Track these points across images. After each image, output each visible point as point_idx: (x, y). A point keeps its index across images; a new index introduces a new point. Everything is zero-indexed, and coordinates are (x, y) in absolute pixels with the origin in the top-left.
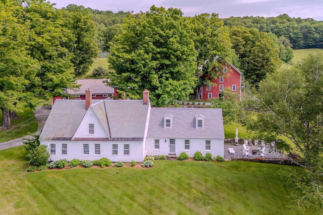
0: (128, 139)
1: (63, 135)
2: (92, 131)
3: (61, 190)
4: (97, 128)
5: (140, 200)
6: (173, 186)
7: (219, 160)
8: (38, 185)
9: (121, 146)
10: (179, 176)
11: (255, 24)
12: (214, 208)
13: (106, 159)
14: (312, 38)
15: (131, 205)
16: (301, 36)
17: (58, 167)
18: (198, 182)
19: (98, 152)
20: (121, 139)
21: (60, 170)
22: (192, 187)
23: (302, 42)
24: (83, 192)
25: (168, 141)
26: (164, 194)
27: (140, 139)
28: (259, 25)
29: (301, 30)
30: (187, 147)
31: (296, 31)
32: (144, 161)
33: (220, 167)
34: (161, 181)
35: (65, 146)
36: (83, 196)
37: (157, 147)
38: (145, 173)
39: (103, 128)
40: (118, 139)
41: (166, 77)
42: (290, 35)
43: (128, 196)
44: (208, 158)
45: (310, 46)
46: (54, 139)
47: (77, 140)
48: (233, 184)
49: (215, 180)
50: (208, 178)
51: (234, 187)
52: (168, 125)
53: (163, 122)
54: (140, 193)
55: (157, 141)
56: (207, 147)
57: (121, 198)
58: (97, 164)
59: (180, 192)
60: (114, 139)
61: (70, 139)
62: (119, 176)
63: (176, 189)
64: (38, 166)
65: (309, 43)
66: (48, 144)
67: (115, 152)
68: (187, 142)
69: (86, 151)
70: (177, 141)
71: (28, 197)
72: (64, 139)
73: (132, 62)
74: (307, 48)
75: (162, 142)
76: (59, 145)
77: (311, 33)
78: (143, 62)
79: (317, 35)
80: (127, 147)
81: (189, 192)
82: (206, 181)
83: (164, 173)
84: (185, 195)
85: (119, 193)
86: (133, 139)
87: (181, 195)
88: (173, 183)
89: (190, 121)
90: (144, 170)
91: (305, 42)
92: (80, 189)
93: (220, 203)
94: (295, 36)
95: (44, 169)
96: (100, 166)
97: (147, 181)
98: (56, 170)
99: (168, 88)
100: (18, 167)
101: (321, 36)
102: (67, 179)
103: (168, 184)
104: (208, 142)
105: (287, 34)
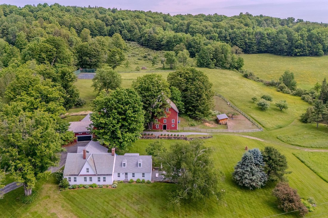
0: (105, 175)
1: (74, 173)
2: (88, 172)
3: (78, 200)
4: (90, 170)
5: (111, 203)
6: (125, 197)
7: (148, 182)
8: (68, 198)
9: (102, 178)
10: (128, 192)
11: (215, 29)
12: (141, 206)
13: (95, 184)
14: (264, 44)
15: (107, 206)
16: (255, 42)
17: (73, 188)
18: (136, 195)
19: (91, 180)
20: (102, 175)
21: (75, 190)
22: (133, 197)
23: (255, 47)
24: (87, 200)
25: (124, 174)
26: (121, 200)
27: (111, 175)
28: (218, 30)
29: (255, 36)
30: (133, 176)
31: (251, 36)
32: (113, 184)
33: (148, 186)
34: (120, 195)
35: (75, 178)
36: (88, 203)
37: (119, 176)
38: (113, 191)
39: (93, 170)
40: (100, 175)
41: (125, 131)
42: (245, 40)
43: (106, 202)
44: (143, 182)
45: (262, 51)
46: (70, 175)
47: (81, 175)
48: (151, 195)
49: (144, 194)
50: (141, 193)
51: (151, 196)
52: (124, 166)
53: (122, 164)
54: (111, 200)
55: (119, 174)
56: (143, 176)
57: (103, 203)
58: (91, 186)
59: (128, 199)
60: (98, 175)
61: (78, 175)
62: (101, 192)
63: (126, 198)
64: (64, 188)
65: (261, 49)
66: (67, 177)
67: (99, 181)
68: (133, 174)
69: (86, 180)
70: (128, 174)
71: (65, 203)
72: (75, 175)
73: (106, 124)
74: (260, 53)
75: (121, 175)
76: (72, 178)
77: (264, 39)
78: (112, 125)
79: (268, 42)
80: (104, 178)
81: (132, 199)
82: (140, 194)
83: (122, 191)
84: (130, 201)
85: (102, 200)
86: (107, 175)
87: (128, 201)
88: (125, 195)
89: (135, 163)
90: (113, 189)
91: (258, 47)
92: (86, 199)
93: (143, 204)
94: (250, 41)
95: (67, 189)
96: (93, 187)
97: (114, 195)
98: (72, 190)
99: (126, 138)
100: (55, 189)
101: (272, 42)
102: (79, 195)
103: (123, 196)
104: (143, 174)
105: (242, 40)
